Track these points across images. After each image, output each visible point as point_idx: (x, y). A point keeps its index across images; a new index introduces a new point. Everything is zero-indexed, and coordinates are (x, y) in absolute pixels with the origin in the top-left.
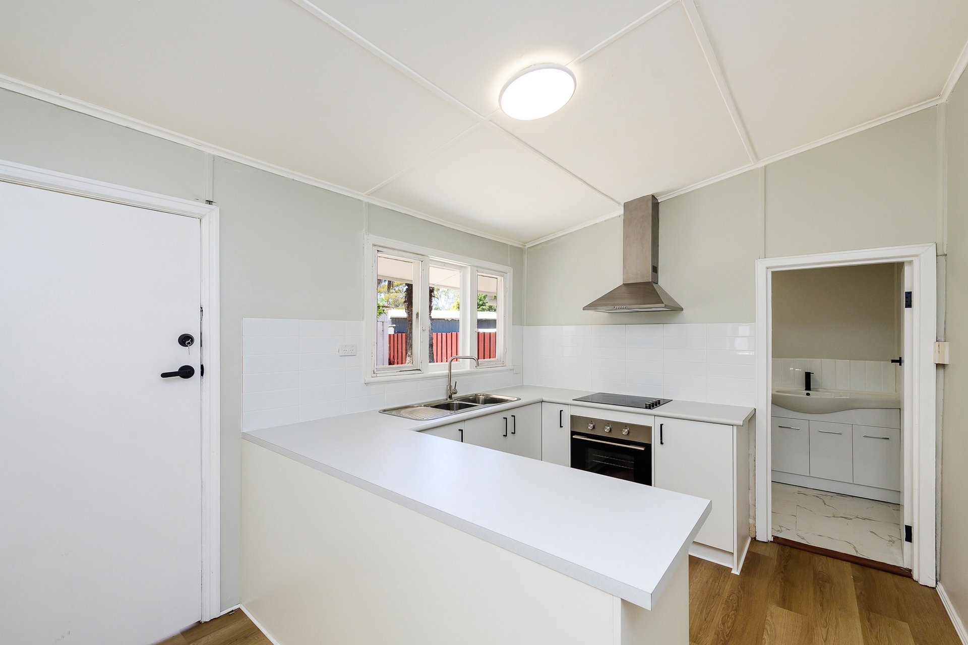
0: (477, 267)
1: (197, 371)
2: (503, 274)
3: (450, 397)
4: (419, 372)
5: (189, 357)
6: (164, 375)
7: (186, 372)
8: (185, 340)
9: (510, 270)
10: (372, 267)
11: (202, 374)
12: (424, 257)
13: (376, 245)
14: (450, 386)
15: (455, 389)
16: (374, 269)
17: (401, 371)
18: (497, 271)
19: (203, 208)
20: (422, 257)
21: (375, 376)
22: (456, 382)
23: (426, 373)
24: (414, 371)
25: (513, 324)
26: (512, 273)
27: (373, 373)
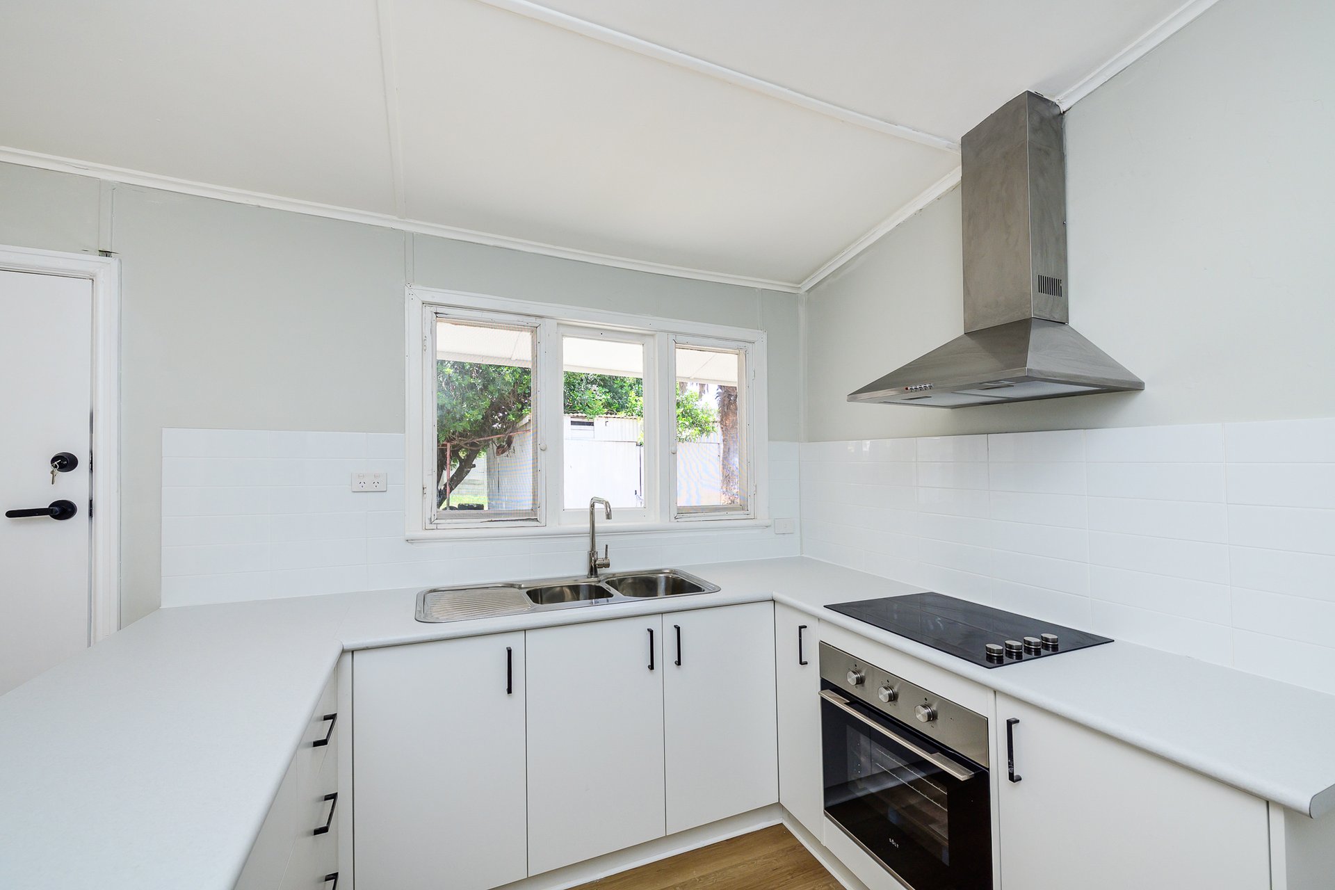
0: (675, 333)
1: (82, 509)
2: (742, 344)
3: (593, 570)
4: (535, 523)
5: (71, 487)
6: (11, 514)
7: (63, 510)
8: (65, 462)
9: (761, 338)
10: (424, 341)
11: (91, 515)
12: (544, 319)
13: (431, 304)
14: (593, 553)
15: (606, 558)
16: (428, 343)
17: (492, 521)
18: (727, 339)
19: (95, 263)
20: (539, 321)
21: (434, 526)
22: (607, 546)
23: (552, 527)
24: (521, 522)
25: (769, 440)
26: (765, 341)
27: (428, 521)
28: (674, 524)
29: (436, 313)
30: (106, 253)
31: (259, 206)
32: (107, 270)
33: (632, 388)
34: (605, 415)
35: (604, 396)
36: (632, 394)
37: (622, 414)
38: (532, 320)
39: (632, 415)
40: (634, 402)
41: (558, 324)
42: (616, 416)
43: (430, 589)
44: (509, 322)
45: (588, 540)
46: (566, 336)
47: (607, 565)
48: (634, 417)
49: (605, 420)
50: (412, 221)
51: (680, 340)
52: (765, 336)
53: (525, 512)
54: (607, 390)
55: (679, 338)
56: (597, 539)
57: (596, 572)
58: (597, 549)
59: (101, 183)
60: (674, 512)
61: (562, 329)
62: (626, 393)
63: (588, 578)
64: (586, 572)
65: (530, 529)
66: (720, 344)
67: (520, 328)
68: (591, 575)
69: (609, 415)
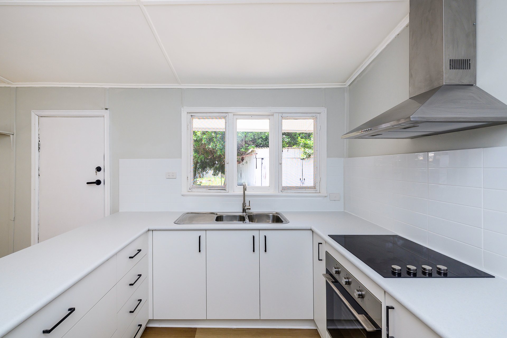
0: (282, 113)
1: (102, 182)
2: (314, 114)
3: (244, 210)
4: (224, 191)
5: (100, 176)
6: (88, 183)
7: (98, 182)
8: (98, 169)
9: (324, 111)
10: (187, 126)
11: (104, 184)
12: (228, 114)
13: (190, 113)
14: (244, 204)
15: (249, 206)
16: (189, 127)
17: (209, 190)
18: (307, 113)
19: (104, 112)
20: (226, 114)
21: (191, 191)
22: (249, 201)
23: (231, 193)
24: (220, 190)
25: (327, 157)
26: (326, 112)
27: (189, 189)
28: (281, 194)
29: (191, 116)
30: (107, 109)
31: (142, 88)
32: (107, 113)
33: (300, 135)
34: (287, 147)
35: (288, 140)
36: (299, 138)
37: (295, 147)
38: (224, 114)
39: (299, 147)
40: (300, 141)
41: (233, 115)
42: (292, 147)
43: (188, 212)
44: (215, 116)
45: (243, 198)
46: (238, 119)
47: (250, 209)
48: (300, 147)
49: (287, 149)
50: (183, 85)
51: (284, 116)
52: (326, 110)
53: (221, 187)
54: (289, 137)
55: (284, 115)
56: (246, 198)
57: (245, 211)
58: (246, 202)
59: (105, 89)
60: (280, 189)
61: (235, 117)
62: (297, 138)
63: (242, 213)
64: (242, 211)
65: (223, 193)
66: (304, 115)
67: (221, 118)
68: (244, 212)
69: (289, 147)
